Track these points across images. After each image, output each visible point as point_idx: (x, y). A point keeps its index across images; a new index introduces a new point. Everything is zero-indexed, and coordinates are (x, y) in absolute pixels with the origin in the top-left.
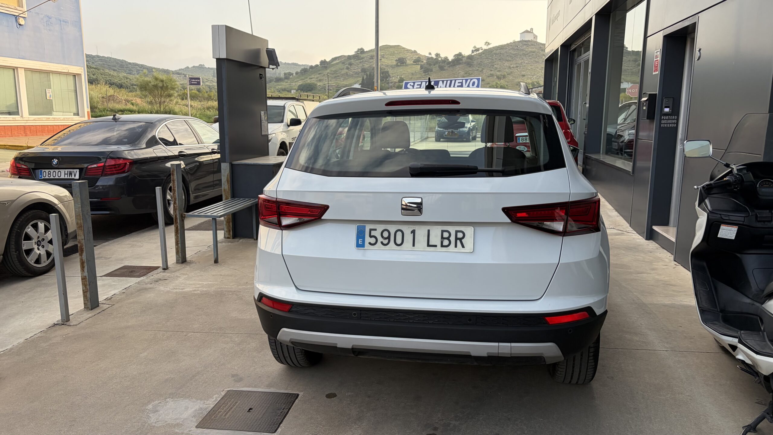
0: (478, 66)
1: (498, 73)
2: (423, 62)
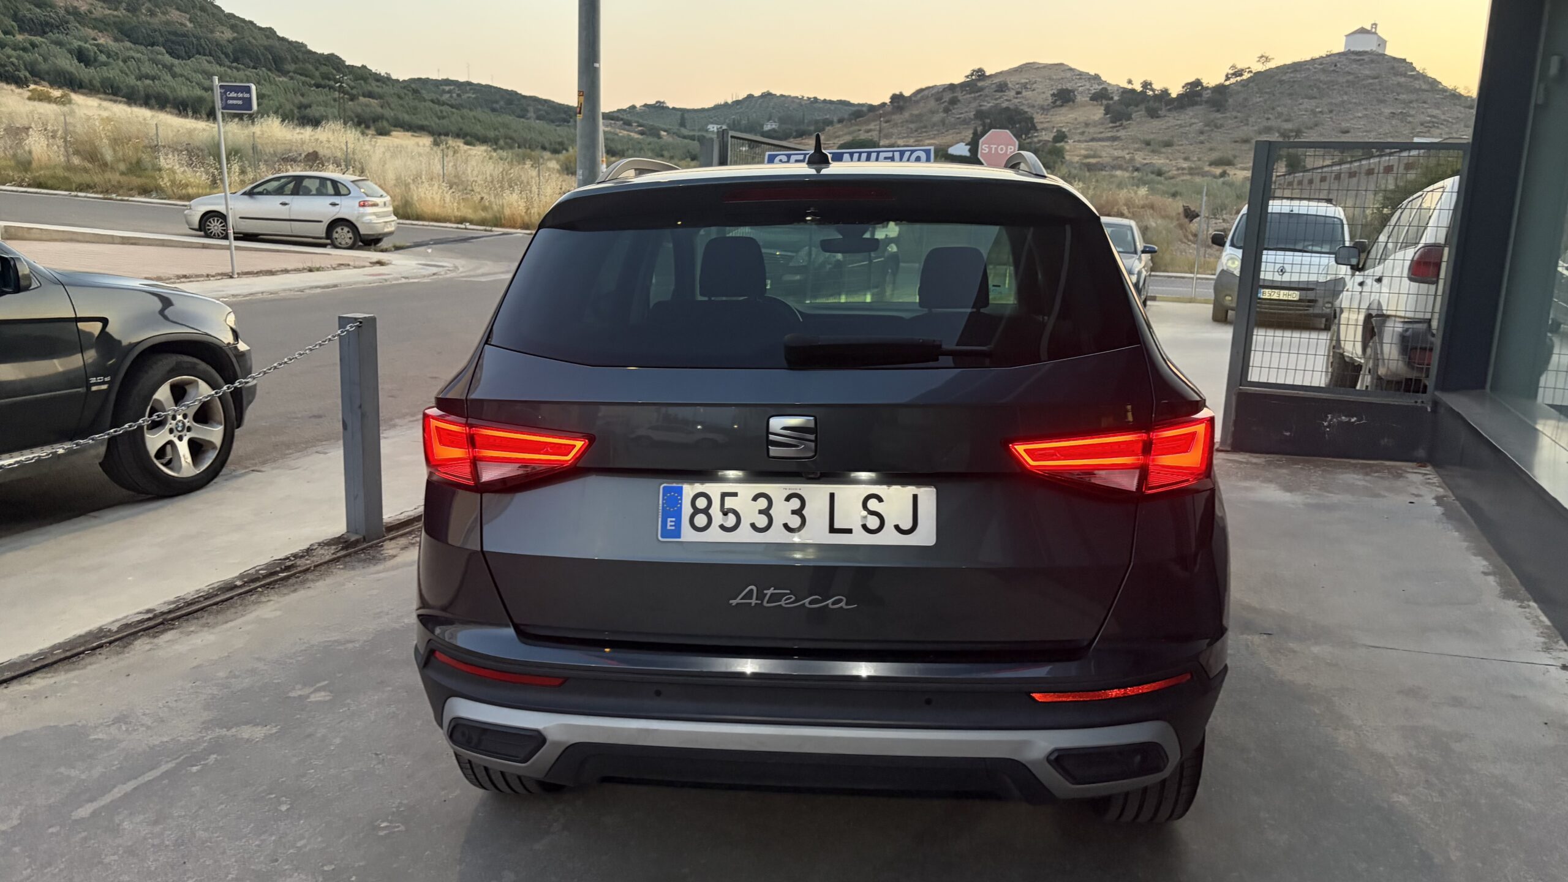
0: (1238, 109)
1: (1284, 125)
2: (1112, 98)
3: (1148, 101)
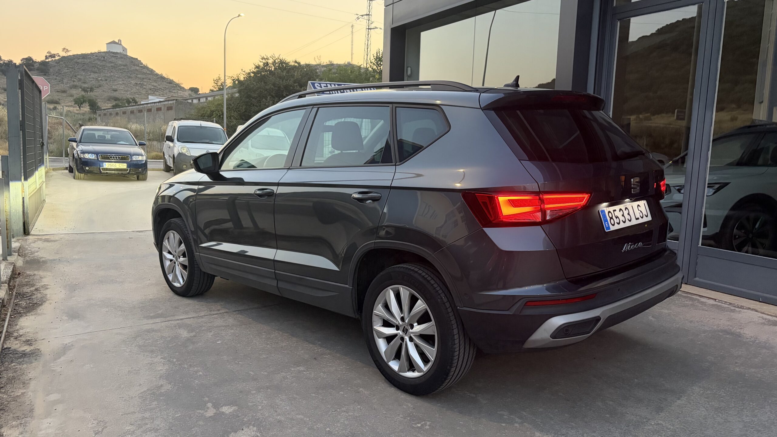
0: (57, 74)
1: (83, 85)
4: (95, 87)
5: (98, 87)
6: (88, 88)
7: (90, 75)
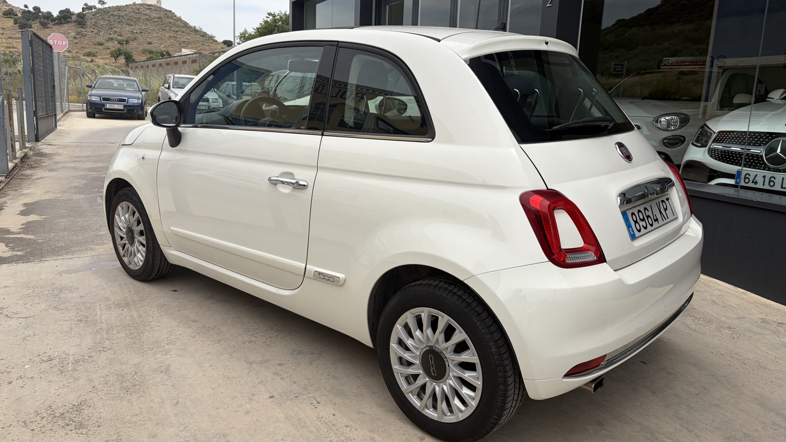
0: (93, 27)
1: (119, 38)
2: (17, 15)
3: (40, 19)
4: (131, 40)
5: (133, 40)
6: (123, 41)
7: (125, 28)
